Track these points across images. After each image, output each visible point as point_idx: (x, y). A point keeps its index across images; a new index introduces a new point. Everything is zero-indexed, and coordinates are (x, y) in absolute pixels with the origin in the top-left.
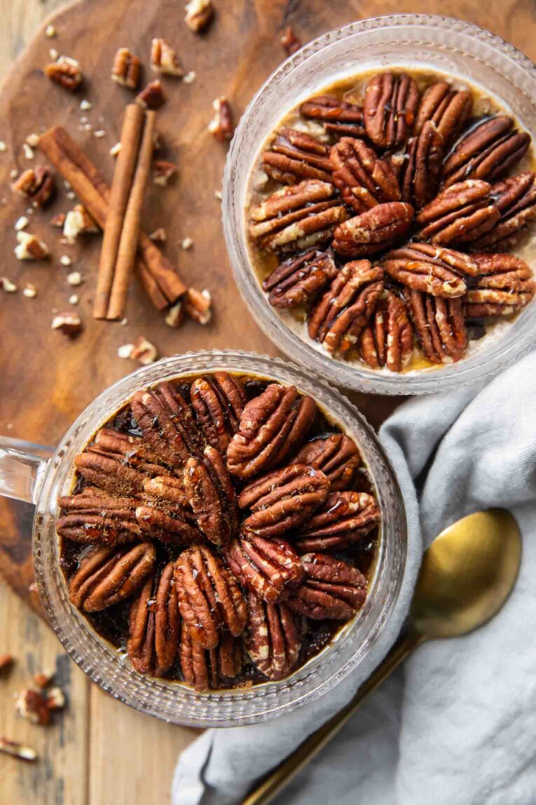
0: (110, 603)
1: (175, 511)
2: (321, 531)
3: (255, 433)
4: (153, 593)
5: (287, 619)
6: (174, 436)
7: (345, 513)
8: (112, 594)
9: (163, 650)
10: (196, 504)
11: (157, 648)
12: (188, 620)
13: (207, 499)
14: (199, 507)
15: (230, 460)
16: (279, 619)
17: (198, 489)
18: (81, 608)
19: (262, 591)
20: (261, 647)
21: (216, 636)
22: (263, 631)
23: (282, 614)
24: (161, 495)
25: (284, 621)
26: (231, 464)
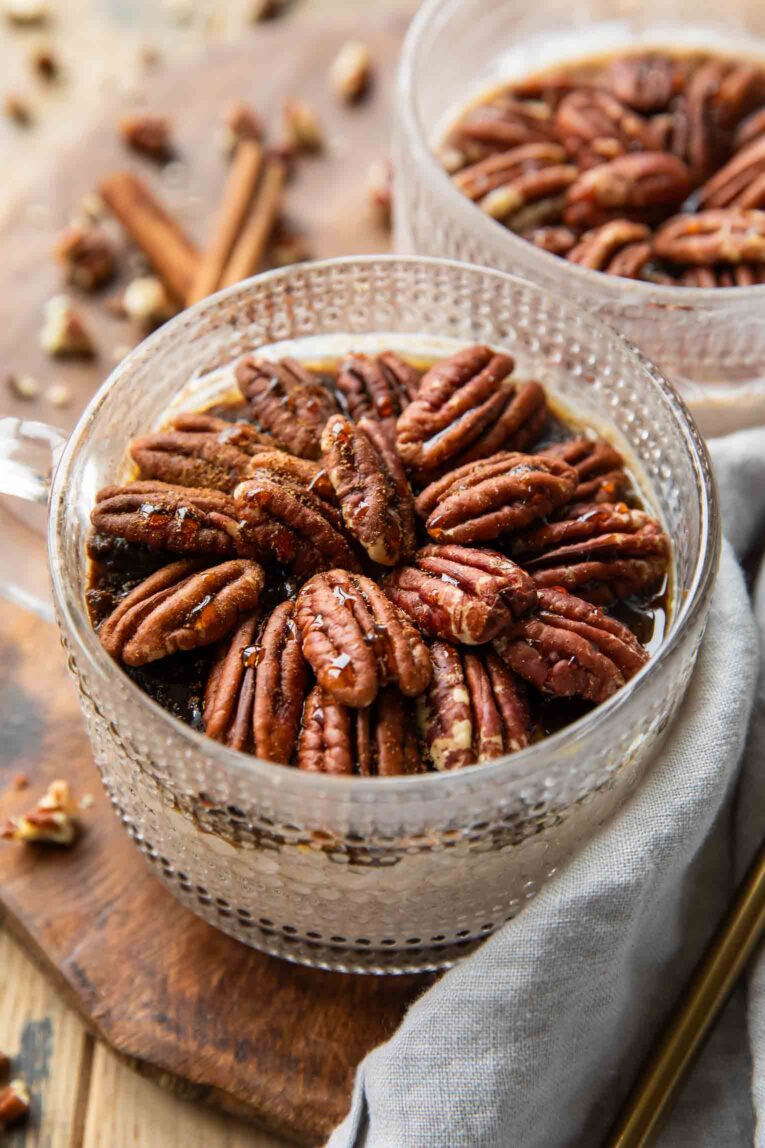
0: (174, 641)
1: (306, 494)
2: (563, 548)
3: (446, 396)
4: (255, 639)
5: (506, 685)
6: (305, 403)
7: (606, 523)
8: (180, 626)
9: (269, 729)
10: (342, 477)
11: (258, 722)
12: (321, 654)
13: (362, 466)
14: (346, 480)
15: (403, 436)
16: (491, 684)
17: (347, 449)
18: (117, 655)
19: (459, 607)
20: (456, 722)
21: (372, 673)
22: (459, 695)
23: (495, 676)
24: (282, 465)
25: (499, 689)
26: (405, 442)
